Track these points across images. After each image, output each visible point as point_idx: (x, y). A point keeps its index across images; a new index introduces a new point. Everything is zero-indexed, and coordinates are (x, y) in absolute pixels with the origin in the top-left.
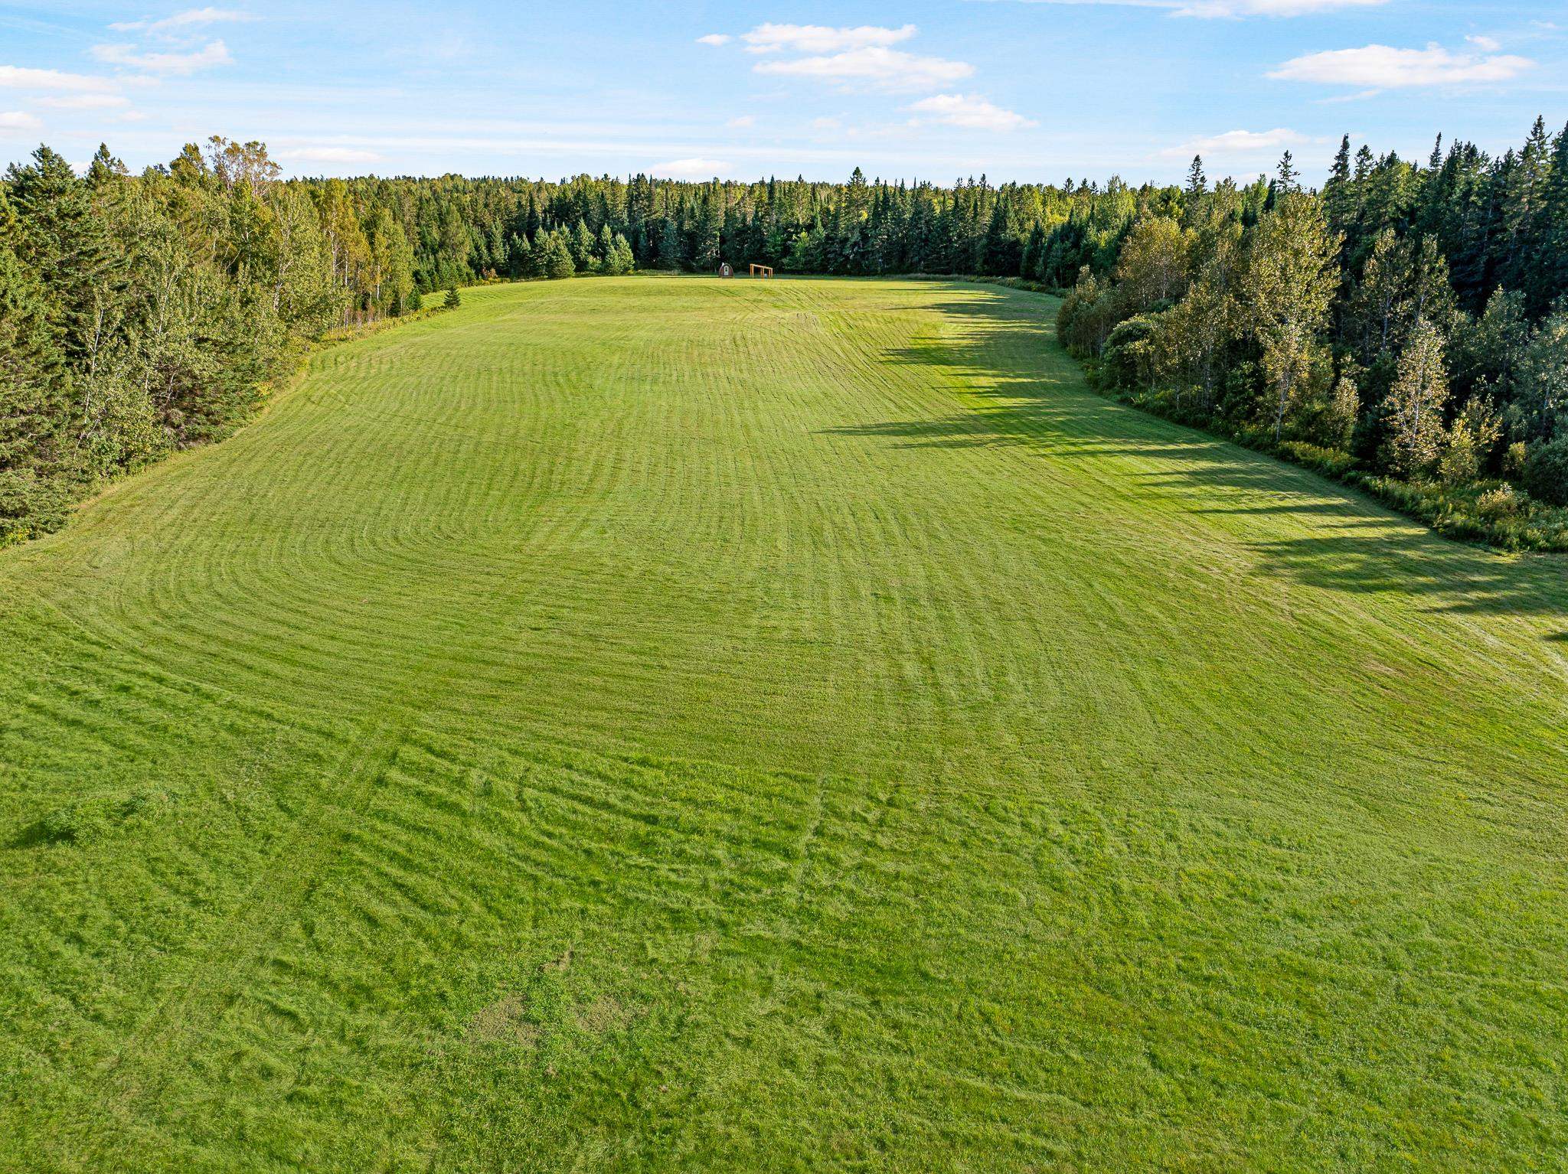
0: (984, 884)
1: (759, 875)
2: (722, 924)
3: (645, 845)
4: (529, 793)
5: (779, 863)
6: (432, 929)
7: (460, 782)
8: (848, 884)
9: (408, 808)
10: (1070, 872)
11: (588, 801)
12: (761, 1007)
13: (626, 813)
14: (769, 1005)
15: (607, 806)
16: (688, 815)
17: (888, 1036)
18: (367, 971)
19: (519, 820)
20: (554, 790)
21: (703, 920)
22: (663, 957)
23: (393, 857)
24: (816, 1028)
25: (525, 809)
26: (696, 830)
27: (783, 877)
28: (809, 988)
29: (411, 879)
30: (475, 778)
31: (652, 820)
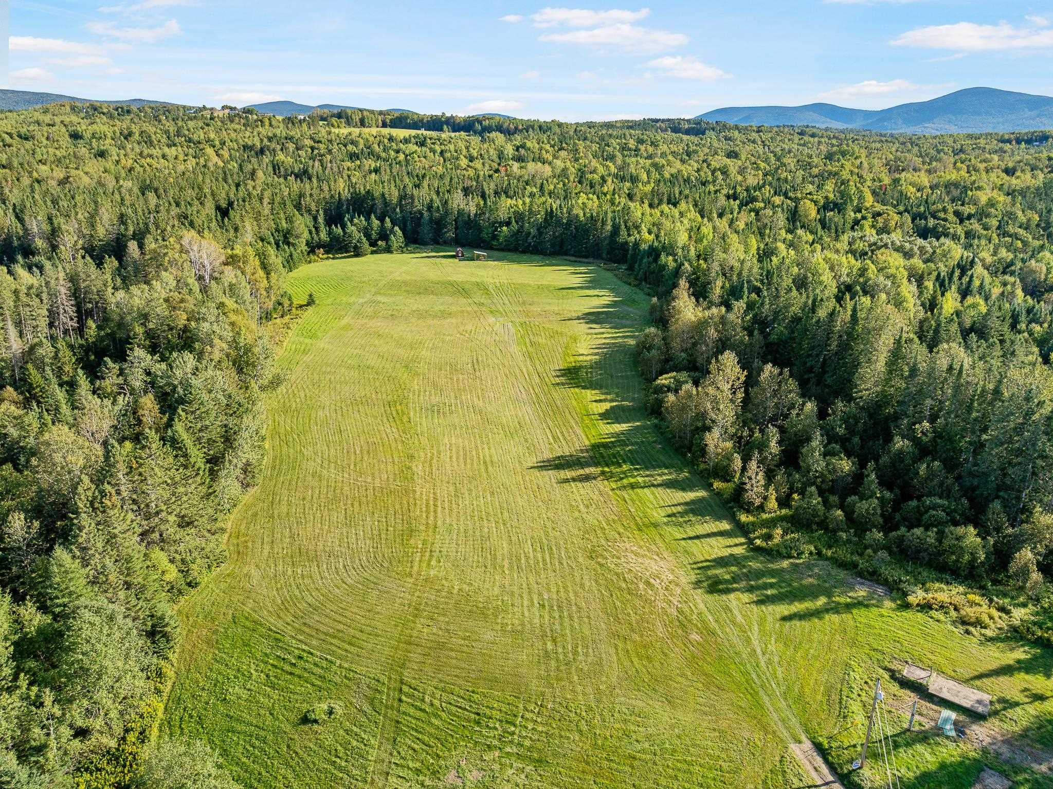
0: (563, 734)
1: (508, 732)
2: (500, 749)
3: (478, 723)
4: (444, 704)
5: (513, 729)
6: (430, 752)
7: (423, 700)
8: (530, 735)
9: (412, 711)
10: (585, 728)
11: (460, 707)
12: (510, 772)
13: (471, 712)
14: (513, 771)
15: (465, 709)
16: (488, 712)
17: (539, 778)
18: (418, 765)
19: (443, 715)
20: (450, 704)
21: (495, 747)
22: (487, 758)
23: (413, 729)
24: (523, 776)
25: (443, 711)
26: (490, 718)
27: (513, 733)
28: (521, 766)
29: (420, 736)
30: (427, 699)
31: (478, 714)
